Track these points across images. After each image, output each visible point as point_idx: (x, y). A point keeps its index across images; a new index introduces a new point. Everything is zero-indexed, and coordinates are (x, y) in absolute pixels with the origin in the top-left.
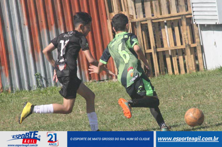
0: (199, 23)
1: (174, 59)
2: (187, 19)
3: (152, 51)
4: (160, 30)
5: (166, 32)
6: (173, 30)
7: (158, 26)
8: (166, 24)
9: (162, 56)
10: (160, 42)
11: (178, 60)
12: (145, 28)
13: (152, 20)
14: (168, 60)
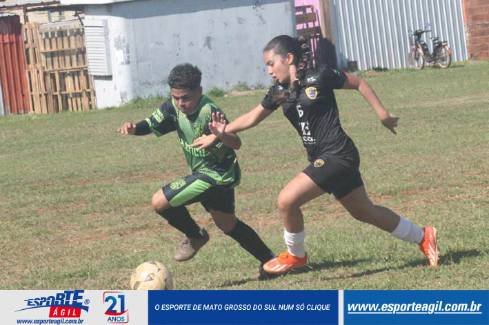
0: (93, 74)
1: (74, 100)
2: (84, 71)
3: (58, 93)
4: (64, 78)
5: (69, 80)
6: (74, 79)
7: (63, 75)
8: (69, 74)
9: (65, 97)
10: (63, 87)
11: (76, 101)
12: (53, 76)
13: (58, 71)
14: (69, 100)
